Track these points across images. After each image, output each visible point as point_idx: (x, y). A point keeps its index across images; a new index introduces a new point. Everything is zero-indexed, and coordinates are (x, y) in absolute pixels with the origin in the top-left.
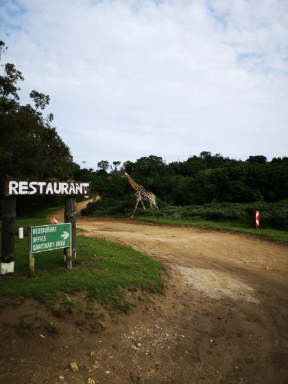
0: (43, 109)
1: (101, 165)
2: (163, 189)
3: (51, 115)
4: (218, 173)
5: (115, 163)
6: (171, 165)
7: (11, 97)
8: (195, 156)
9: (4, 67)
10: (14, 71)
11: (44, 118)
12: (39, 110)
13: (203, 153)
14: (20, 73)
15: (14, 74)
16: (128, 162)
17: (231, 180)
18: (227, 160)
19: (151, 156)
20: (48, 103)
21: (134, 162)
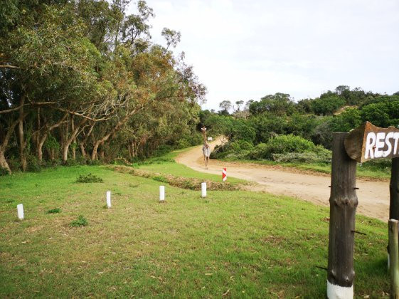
0: (175, 47)
1: (224, 105)
2: (300, 130)
3: (183, 53)
4: (373, 110)
5: (238, 103)
6: (301, 102)
7: (143, 36)
8: (329, 92)
9: (137, 5)
10: (146, 8)
11: (175, 57)
12: (171, 48)
13: (339, 88)
14: (151, 10)
15: (146, 11)
16: (252, 101)
17: (391, 119)
18: (370, 94)
19: (278, 94)
20: (179, 41)
21: (259, 101)
